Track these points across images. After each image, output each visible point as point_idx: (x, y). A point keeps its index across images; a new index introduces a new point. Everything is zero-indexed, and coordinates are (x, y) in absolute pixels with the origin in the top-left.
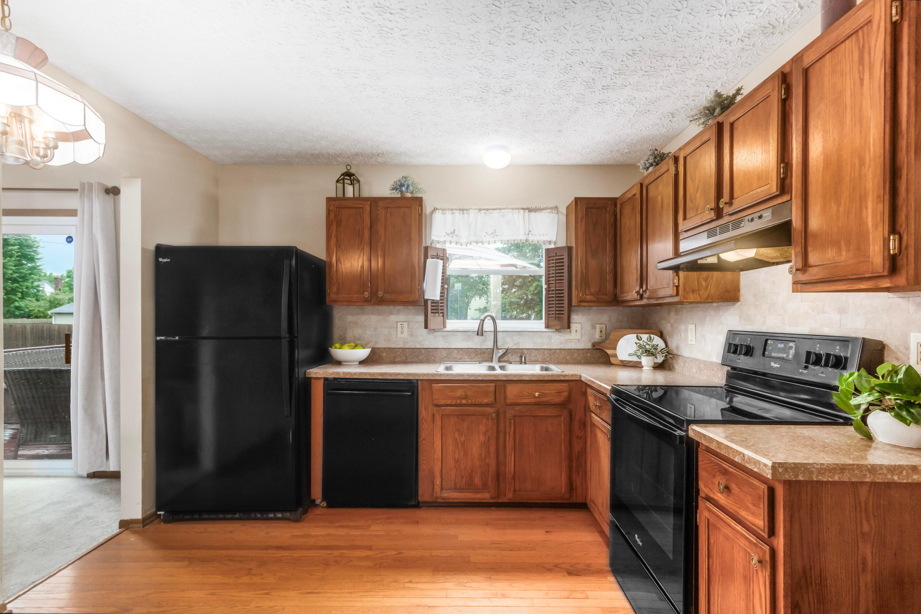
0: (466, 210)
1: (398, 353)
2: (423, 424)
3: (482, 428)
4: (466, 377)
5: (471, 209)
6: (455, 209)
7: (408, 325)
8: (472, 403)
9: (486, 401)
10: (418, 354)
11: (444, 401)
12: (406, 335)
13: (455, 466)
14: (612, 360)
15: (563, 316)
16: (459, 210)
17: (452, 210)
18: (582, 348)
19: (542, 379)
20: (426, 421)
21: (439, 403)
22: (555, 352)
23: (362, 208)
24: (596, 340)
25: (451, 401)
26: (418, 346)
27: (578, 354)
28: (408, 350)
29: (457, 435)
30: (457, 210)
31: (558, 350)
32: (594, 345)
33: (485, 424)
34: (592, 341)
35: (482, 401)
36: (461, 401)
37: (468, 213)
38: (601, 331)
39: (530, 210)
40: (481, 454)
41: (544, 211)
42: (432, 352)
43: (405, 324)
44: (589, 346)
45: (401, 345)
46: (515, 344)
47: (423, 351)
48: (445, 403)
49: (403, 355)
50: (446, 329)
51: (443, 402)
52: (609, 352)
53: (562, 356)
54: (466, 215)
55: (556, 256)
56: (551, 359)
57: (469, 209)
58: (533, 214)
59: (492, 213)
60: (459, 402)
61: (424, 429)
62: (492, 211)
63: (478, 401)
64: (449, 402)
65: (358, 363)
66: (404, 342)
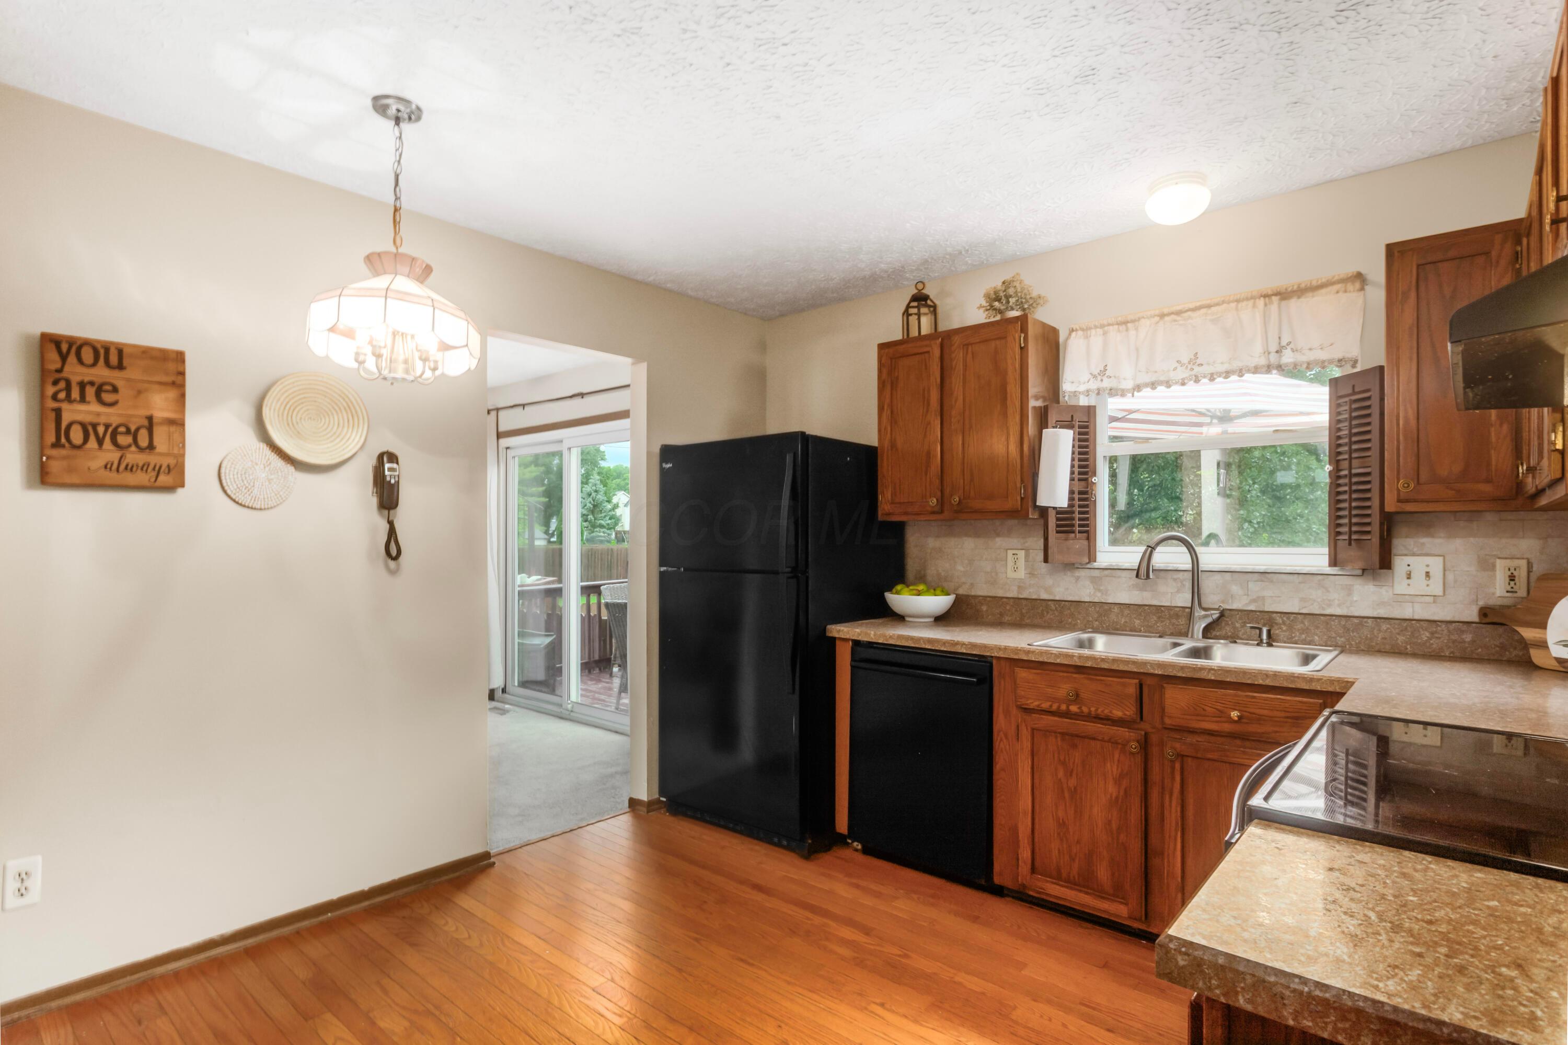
0: (1133, 321)
1: (1008, 608)
2: (1001, 740)
3: (1112, 769)
4: (1077, 660)
5: (1143, 317)
6: (1109, 325)
7: (1027, 556)
8: (1090, 713)
9: (1118, 713)
10: (1043, 610)
11: (1037, 703)
12: (1022, 574)
13: (1059, 834)
14: (1536, 656)
15: (1369, 537)
16: (1118, 324)
17: (1102, 326)
18: (1448, 618)
19: (1249, 682)
20: (1006, 737)
21: (1027, 704)
22: (1361, 624)
23: (928, 352)
24: (1492, 602)
25: (1050, 703)
26: (1044, 596)
27: (1432, 633)
28: (1024, 602)
29: (1061, 774)
30: (1112, 325)
31: (1370, 621)
32: (1485, 612)
33: (1119, 761)
34: (1481, 603)
35: (1111, 712)
36: (1068, 707)
37: (1137, 329)
38: (1512, 578)
39: (1284, 295)
40: (1110, 822)
41: (1324, 291)
42: (1069, 609)
43: (1022, 554)
44: (1472, 614)
45: (1013, 593)
46: (1254, 601)
47: (1051, 604)
48: (1038, 706)
49: (1016, 611)
50: (1096, 565)
51: (1034, 704)
52: (1528, 633)
53: (1381, 635)
54: (1132, 333)
55: (1354, 393)
56: (1348, 640)
57: (1139, 319)
58: (1294, 304)
59: (1190, 318)
60: (1064, 707)
61: (1002, 751)
62: (1189, 313)
63: (1104, 711)
64: (1045, 705)
65: (932, 620)
66: (1019, 587)
